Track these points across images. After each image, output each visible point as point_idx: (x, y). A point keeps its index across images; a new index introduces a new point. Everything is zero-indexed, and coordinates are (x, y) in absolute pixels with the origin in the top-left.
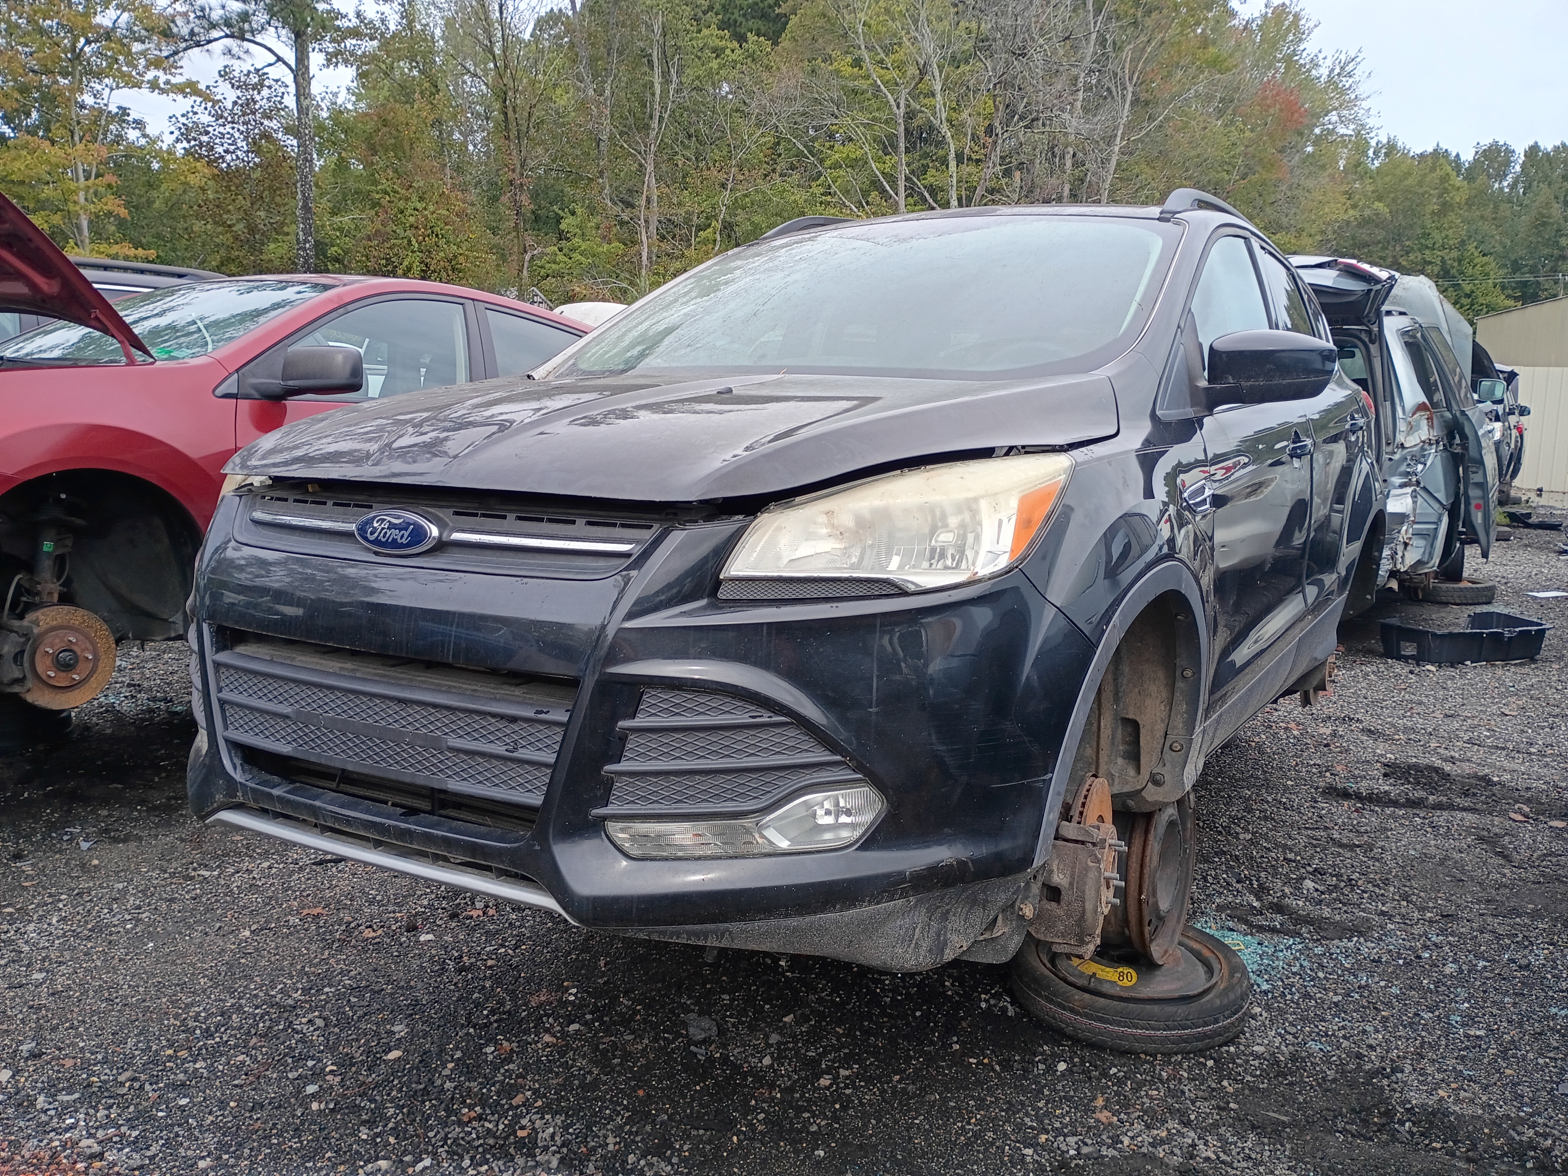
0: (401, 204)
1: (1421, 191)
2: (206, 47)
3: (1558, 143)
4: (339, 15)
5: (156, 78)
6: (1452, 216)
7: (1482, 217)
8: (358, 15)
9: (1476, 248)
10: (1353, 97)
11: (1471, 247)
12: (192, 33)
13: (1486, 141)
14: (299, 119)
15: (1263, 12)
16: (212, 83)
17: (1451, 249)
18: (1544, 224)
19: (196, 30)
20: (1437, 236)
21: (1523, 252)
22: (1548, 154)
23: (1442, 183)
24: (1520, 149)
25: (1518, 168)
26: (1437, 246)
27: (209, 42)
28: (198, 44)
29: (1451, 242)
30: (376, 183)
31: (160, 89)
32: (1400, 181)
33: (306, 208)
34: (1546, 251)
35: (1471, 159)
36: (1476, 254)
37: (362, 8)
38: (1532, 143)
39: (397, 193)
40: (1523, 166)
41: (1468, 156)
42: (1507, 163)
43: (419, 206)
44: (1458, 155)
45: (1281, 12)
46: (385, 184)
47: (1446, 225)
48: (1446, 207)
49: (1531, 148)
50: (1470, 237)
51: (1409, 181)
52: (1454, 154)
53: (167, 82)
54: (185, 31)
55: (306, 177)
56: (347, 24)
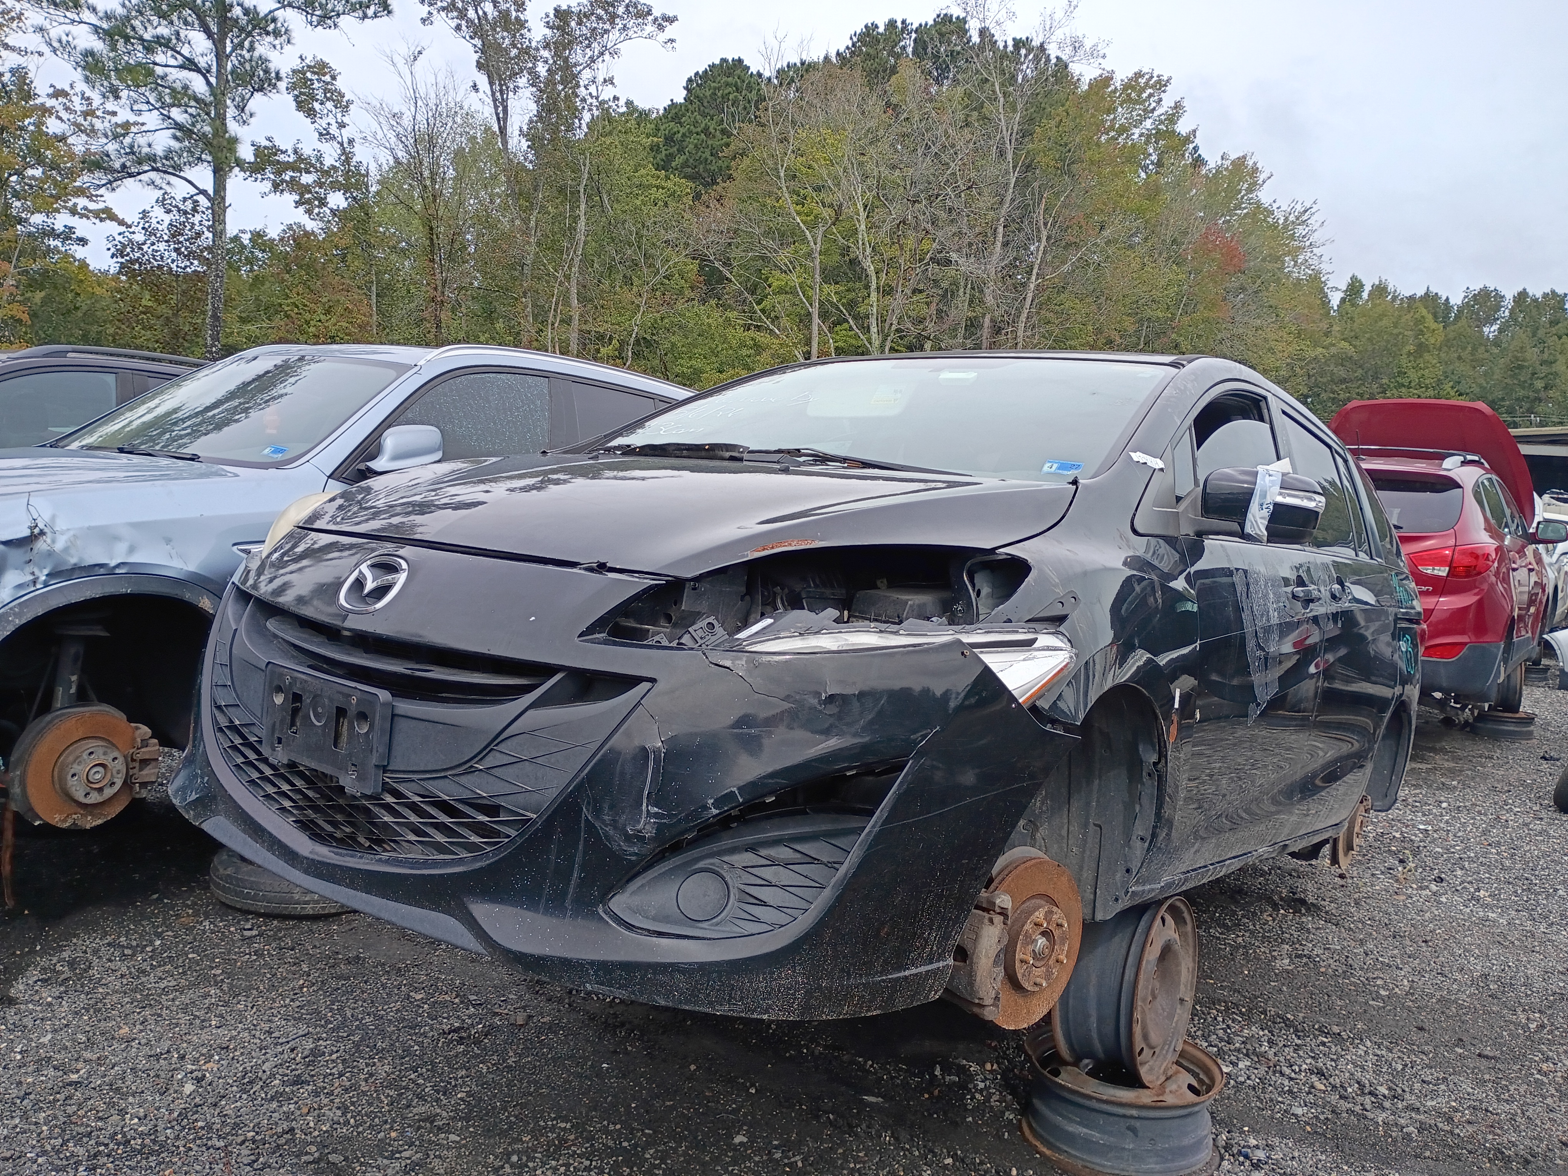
0: (307, 316)
1: (1395, 331)
2: (139, 177)
3: (1548, 290)
4: (277, 151)
5: (75, 205)
6: (1427, 356)
7: (1459, 358)
8: (296, 152)
9: (1452, 387)
10: (1308, 243)
11: (1447, 387)
12: (124, 166)
13: (1476, 287)
14: (214, 241)
15: (1219, 163)
16: (148, 208)
17: (1427, 388)
18: (1520, 367)
19: (128, 164)
20: (1413, 375)
21: (1500, 394)
22: (1536, 300)
23: (1416, 324)
24: (1509, 293)
25: (1507, 313)
26: (1413, 384)
27: (139, 174)
28: (131, 175)
29: (1427, 382)
30: (287, 297)
31: (79, 214)
32: (1376, 322)
33: (215, 317)
34: (1521, 393)
35: (1459, 303)
36: (1452, 393)
37: (300, 146)
38: (1520, 289)
39: (306, 306)
40: (1512, 311)
41: (1456, 300)
42: (1498, 308)
43: (323, 317)
44: (1447, 299)
45: (1240, 162)
46: (295, 298)
47: (1422, 365)
48: (1422, 348)
49: (1520, 294)
50: (1447, 377)
51: (1385, 322)
52: (1444, 298)
53: (85, 208)
54: (117, 165)
55: (217, 291)
56: (287, 159)
